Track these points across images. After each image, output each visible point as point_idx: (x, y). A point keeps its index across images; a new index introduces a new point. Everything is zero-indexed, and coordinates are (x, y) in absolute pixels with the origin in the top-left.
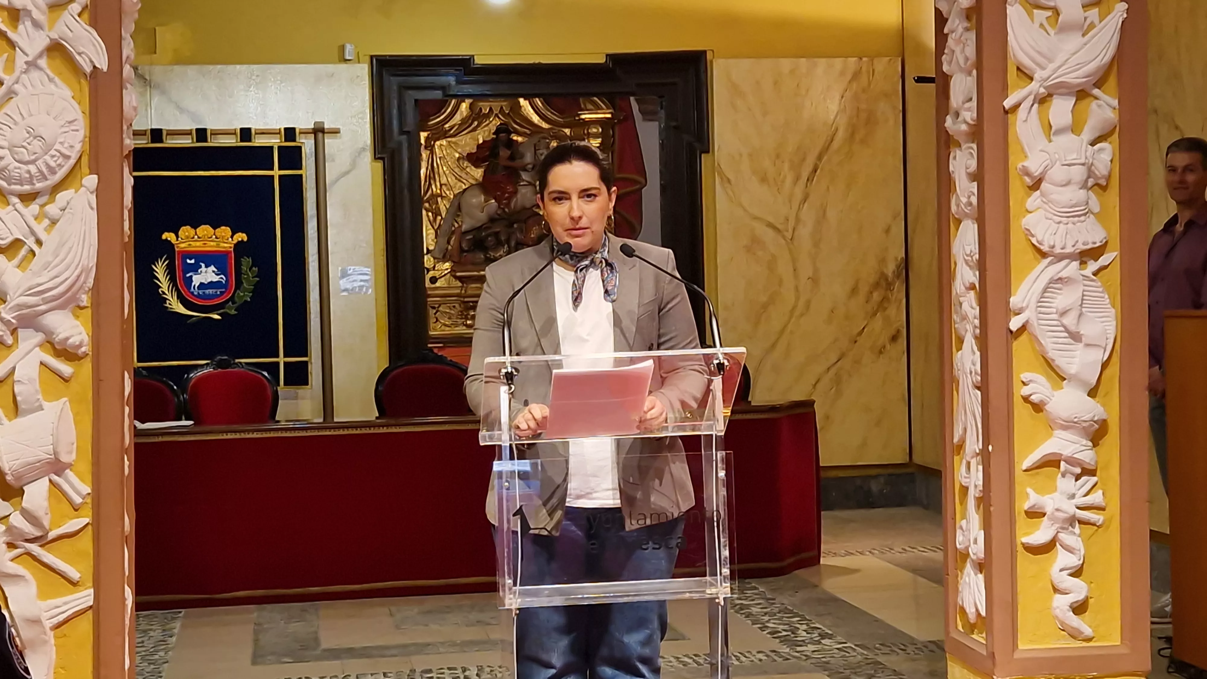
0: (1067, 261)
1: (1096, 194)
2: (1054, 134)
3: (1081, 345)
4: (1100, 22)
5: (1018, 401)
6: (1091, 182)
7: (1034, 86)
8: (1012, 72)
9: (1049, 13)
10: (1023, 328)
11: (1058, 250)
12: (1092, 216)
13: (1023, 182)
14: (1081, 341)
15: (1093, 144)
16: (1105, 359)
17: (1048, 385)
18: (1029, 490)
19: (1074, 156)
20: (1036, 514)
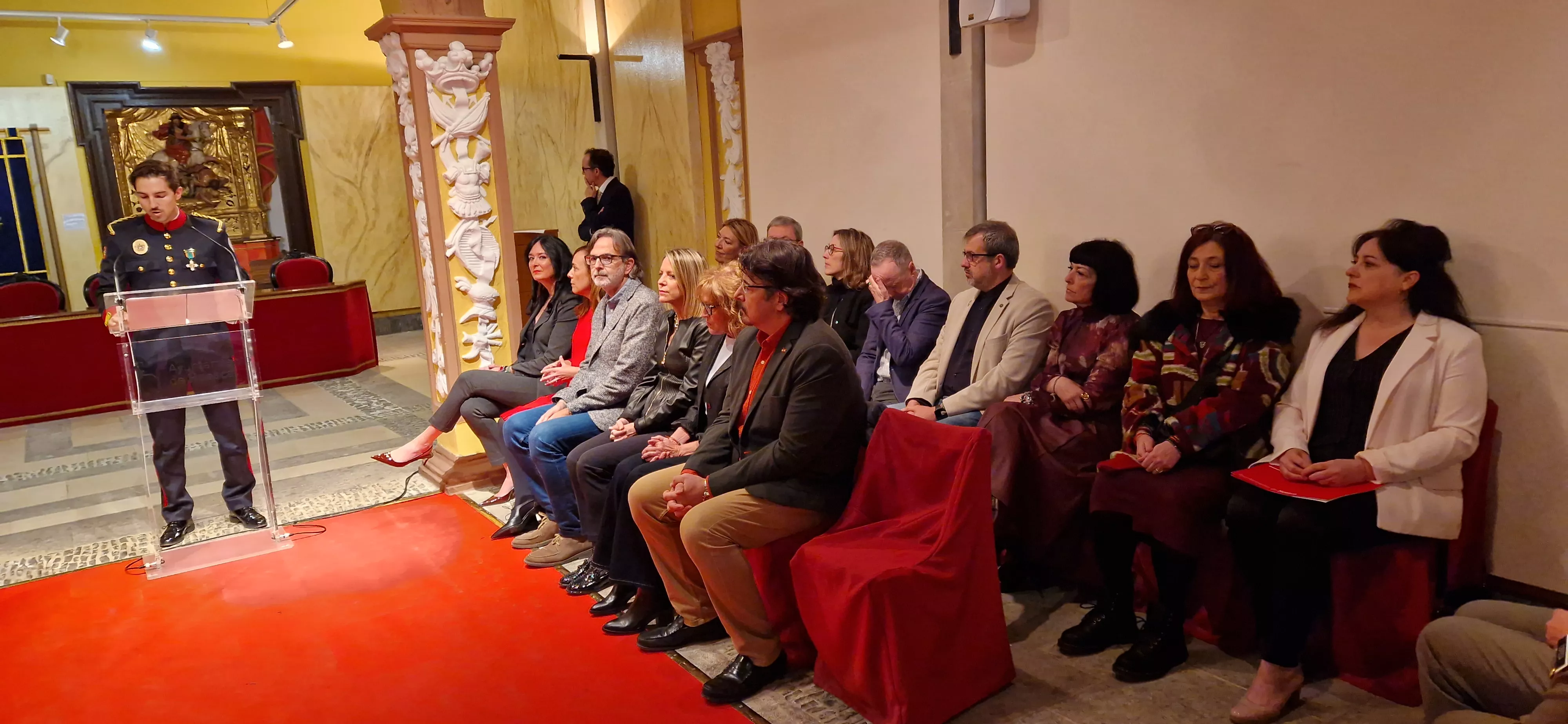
0: (472, 221)
1: (484, 187)
2: (459, 158)
3: (483, 261)
4: (477, 101)
5: (454, 290)
6: (481, 182)
7: (446, 134)
8: (434, 127)
9: (451, 97)
10: (453, 255)
11: (467, 216)
12: (482, 198)
13: (446, 182)
14: (483, 259)
15: (480, 163)
16: (496, 267)
17: (468, 282)
18: (464, 333)
19: (471, 169)
20: (468, 344)
